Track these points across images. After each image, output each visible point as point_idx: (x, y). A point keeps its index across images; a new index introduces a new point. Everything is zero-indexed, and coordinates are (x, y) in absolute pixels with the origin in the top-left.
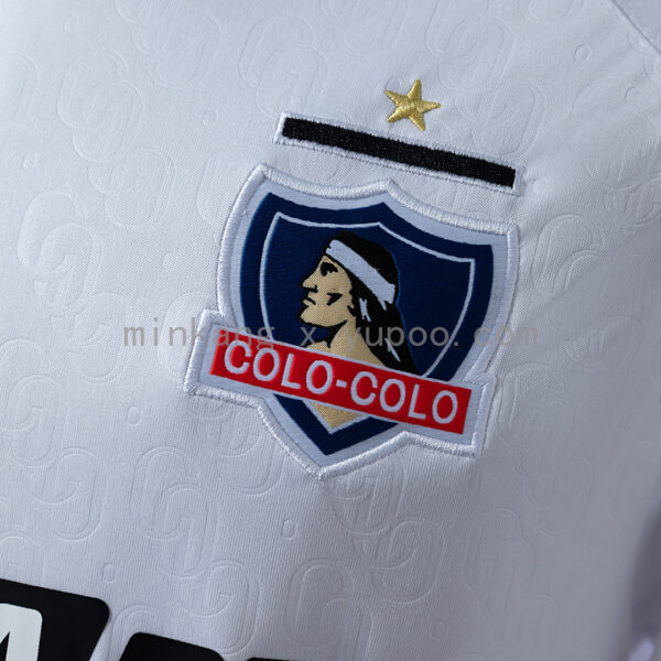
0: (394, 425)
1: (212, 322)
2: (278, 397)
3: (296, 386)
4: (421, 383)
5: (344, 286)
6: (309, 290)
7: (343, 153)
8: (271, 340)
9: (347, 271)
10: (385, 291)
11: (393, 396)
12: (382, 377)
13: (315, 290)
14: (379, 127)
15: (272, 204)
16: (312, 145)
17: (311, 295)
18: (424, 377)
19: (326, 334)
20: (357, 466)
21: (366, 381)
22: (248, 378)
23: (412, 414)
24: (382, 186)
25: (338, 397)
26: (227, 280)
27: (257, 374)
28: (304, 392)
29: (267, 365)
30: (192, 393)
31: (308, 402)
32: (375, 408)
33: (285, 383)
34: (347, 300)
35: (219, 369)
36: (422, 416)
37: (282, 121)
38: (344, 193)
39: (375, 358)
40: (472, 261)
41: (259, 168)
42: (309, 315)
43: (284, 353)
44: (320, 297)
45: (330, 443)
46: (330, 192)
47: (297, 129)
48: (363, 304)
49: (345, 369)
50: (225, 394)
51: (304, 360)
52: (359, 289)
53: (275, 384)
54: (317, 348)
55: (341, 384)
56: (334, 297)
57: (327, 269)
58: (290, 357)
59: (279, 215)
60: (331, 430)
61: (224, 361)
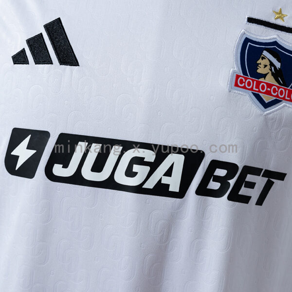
0: (281, 101)
1: (234, 72)
2: (252, 93)
3: (257, 90)
4: (288, 90)
5: (268, 63)
6: (259, 64)
7: (265, 27)
8: (250, 77)
9: (268, 59)
10: (278, 65)
11: (281, 93)
12: (279, 88)
13: (260, 64)
14: (272, 20)
15: (247, 40)
16: (256, 25)
17: (259, 65)
18: (289, 88)
19: (264, 76)
20: (273, 112)
21: (275, 89)
22: (244, 87)
23: (286, 98)
24: (275, 36)
25: (268, 93)
26: (237, 60)
27: (247, 86)
28: (259, 91)
29: (249, 84)
30: (230, 91)
31: (260, 94)
32: (277, 96)
33: (254, 89)
34: (269, 67)
35: (236, 85)
36: (289, 99)
37: (247, 18)
39: (276, 82)
41: (243, 30)
42: (259, 71)
43: (253, 81)
44: (262, 66)
45: (266, 105)
46: (262, 38)
47: (251, 20)
48: (273, 68)
49: (270, 86)
50: (238, 92)
51: (258, 83)
52: (272, 64)
53: (252, 89)
54: (262, 80)
55: (269, 89)
56: (266, 66)
57: (263, 58)
58: (255, 82)
59: (249, 43)
60: (266, 102)
61: (238, 83)
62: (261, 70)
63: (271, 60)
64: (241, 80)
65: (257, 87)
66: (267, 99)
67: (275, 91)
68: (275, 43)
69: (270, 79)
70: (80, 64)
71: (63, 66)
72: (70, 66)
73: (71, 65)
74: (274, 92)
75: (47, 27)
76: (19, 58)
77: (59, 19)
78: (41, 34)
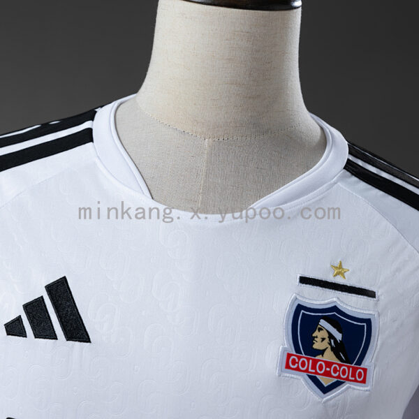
0: (344, 382)
1: (284, 350)
2: (308, 376)
3: (314, 371)
4: (352, 367)
5: (326, 336)
6: (315, 337)
7: (321, 288)
8: (304, 355)
9: (327, 331)
10: (339, 336)
11: (344, 372)
12: (340, 366)
13: (317, 337)
14: (330, 278)
15: (300, 307)
16: (310, 286)
17: (315, 339)
18: (353, 365)
19: (322, 352)
20: (334, 397)
21: (335, 367)
22: (298, 369)
23: (350, 378)
24: (335, 299)
25: (327, 374)
26: (288, 335)
27: (301, 367)
28: (316, 373)
29: (303, 364)
30: (280, 376)
31: (318, 376)
32: (339, 377)
33: (310, 370)
34: (327, 340)
35: (288, 367)
36: (353, 379)
37: (298, 277)
38: (322, 302)
39: (337, 359)
40: (365, 324)
41: (294, 294)
42: (316, 346)
43: (308, 359)
44: (319, 340)
45: (325, 390)
46: (318, 303)
47: (304, 280)
48: (332, 341)
49: (329, 364)
50: (291, 375)
51: (315, 362)
52: (331, 336)
53: (307, 371)
54: (319, 357)
55: (328, 369)
56: (323, 339)
57: (320, 329)
58: (311, 361)
59: (302, 311)
60: (326, 386)
61: (289, 363)
62: (318, 345)
63: (330, 331)
64: (294, 360)
65: (314, 367)
66: (326, 381)
67: (335, 370)
68: (335, 309)
69: (329, 356)
70: (91, 340)
71: (71, 343)
72: (79, 343)
73: (81, 341)
74: (335, 373)
75: (50, 288)
76: (14, 328)
77: (65, 278)
78: (42, 297)
